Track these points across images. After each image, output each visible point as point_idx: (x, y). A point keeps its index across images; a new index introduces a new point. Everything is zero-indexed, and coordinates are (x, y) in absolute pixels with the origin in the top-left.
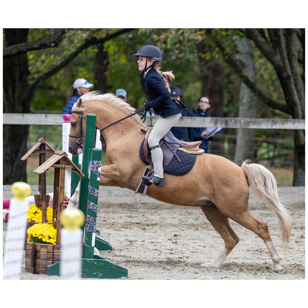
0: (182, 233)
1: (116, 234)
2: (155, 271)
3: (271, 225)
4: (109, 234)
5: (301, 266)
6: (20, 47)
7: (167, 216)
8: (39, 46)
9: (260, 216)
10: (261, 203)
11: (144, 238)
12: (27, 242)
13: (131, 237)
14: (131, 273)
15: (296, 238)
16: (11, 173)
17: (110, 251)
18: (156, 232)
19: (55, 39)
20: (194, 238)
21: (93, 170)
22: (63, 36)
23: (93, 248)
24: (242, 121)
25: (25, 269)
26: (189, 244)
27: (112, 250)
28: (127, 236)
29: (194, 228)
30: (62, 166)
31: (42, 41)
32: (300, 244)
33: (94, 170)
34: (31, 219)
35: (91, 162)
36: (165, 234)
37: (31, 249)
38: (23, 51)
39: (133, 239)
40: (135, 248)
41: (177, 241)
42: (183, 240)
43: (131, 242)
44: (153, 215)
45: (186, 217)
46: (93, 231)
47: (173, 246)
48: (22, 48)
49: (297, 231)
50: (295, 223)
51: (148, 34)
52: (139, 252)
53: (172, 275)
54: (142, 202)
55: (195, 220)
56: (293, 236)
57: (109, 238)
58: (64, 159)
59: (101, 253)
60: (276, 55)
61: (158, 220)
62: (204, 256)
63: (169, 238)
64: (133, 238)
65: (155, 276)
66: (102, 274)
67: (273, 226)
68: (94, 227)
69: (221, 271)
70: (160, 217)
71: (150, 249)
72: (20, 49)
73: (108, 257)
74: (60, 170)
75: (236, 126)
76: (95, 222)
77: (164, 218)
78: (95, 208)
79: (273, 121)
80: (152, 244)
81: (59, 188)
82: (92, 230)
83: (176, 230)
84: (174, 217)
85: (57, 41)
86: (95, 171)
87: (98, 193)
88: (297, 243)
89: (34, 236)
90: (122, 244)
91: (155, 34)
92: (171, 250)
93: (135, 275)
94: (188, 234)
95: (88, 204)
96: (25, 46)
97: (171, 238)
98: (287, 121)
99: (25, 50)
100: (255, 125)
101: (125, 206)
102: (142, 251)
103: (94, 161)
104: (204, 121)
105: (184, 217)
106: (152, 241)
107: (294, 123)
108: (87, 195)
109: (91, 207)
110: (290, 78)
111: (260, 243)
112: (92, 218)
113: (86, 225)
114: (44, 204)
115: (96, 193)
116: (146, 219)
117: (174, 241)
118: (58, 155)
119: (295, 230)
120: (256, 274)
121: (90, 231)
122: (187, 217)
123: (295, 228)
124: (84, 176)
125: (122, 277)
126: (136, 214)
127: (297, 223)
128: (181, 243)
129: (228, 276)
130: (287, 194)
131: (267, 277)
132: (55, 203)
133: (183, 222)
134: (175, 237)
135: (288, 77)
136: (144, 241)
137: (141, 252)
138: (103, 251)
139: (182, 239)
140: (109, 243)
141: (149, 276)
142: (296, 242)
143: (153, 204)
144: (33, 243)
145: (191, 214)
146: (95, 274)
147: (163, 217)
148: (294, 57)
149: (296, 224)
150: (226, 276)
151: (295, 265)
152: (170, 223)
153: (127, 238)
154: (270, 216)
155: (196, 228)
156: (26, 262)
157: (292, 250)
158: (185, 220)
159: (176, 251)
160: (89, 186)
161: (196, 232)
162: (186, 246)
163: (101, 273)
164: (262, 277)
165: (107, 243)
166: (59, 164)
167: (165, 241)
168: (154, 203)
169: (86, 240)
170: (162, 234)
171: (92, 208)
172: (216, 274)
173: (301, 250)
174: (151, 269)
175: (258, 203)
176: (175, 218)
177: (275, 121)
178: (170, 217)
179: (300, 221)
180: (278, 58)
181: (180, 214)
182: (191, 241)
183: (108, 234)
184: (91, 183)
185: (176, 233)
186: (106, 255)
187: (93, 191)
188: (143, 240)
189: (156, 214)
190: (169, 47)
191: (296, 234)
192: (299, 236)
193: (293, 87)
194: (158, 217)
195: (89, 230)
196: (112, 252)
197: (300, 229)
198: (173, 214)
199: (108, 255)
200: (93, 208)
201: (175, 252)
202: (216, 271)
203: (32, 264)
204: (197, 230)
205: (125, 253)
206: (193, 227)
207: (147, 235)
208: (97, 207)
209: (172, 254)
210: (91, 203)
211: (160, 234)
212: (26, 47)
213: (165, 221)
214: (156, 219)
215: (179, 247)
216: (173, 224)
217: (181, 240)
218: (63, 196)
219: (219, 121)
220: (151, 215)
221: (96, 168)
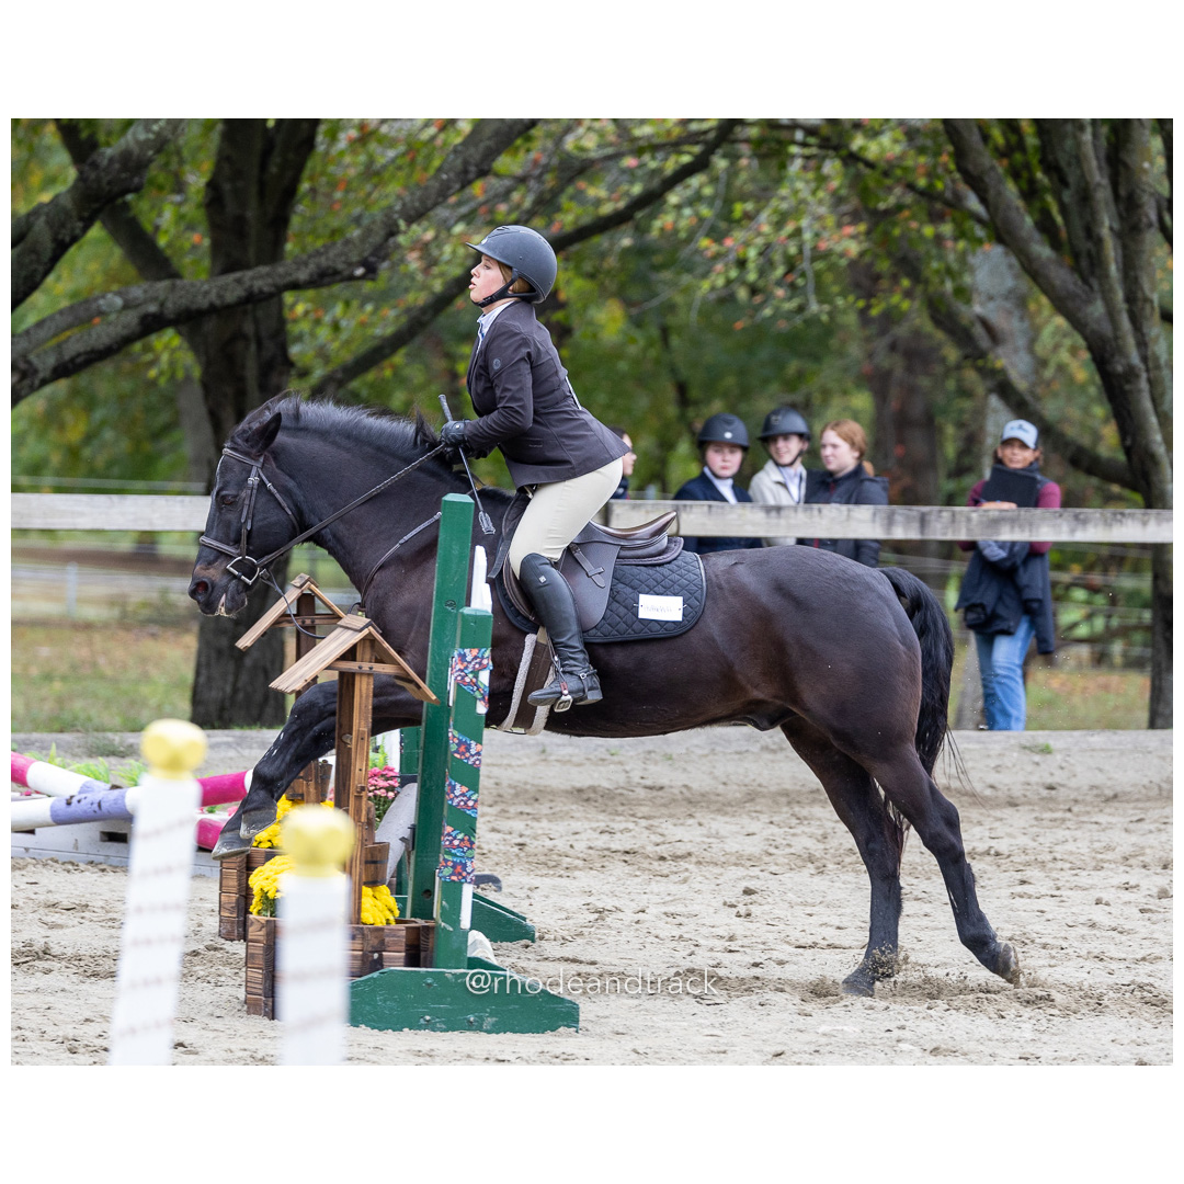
0: (773, 883)
1: (554, 888)
2: (670, 1007)
3: (1065, 857)
4: (530, 889)
5: (1153, 989)
6: (253, 278)
7: (729, 827)
8: (311, 275)
9: (1032, 826)
10: (1037, 784)
11: (646, 901)
12: (251, 916)
13: (602, 896)
14: (591, 1016)
15: (1145, 897)
16: (235, 690)
17: (529, 942)
18: (685, 881)
19: (366, 254)
20: (809, 900)
21: (463, 678)
22: (391, 240)
23: (465, 934)
24: (974, 515)
25: (246, 1002)
26: (789, 918)
27: (533, 941)
28: (590, 893)
29: (811, 868)
30: (360, 668)
31: (323, 261)
32: (1154, 917)
33: (467, 680)
34: (270, 841)
35: (456, 654)
36: (717, 888)
37: (261, 938)
38: (261, 292)
39: (609, 903)
40: (614, 932)
41: (753, 909)
42: (771, 907)
43: (600, 912)
44: (682, 824)
45: (787, 829)
46: (464, 878)
47: (739, 927)
48: (258, 284)
49: (1148, 876)
50: (1143, 848)
51: (683, 235)
52: (626, 947)
53: (726, 1021)
54: (648, 782)
55: (819, 841)
56: (1135, 890)
57: (532, 900)
58: (368, 643)
59: (498, 949)
60: (1089, 301)
61: (699, 839)
62: (838, 957)
63: (728, 900)
64: (609, 901)
65: (669, 1024)
66: (494, 1019)
67: (1071, 858)
68: (469, 864)
69: (887, 1008)
70: (705, 832)
71: (661, 936)
72: (251, 286)
73: (522, 964)
74: (357, 679)
75: (954, 532)
76: (471, 848)
77: (717, 836)
78: (470, 803)
79: (1076, 517)
80: (670, 919)
81: (351, 740)
82: (460, 874)
83: (752, 874)
84: (751, 831)
85: (372, 259)
86: (469, 684)
87: (478, 754)
88: (1147, 915)
89: (271, 895)
90: (570, 922)
91: (707, 235)
92: (731, 939)
93: (602, 1020)
94: (790, 886)
95: (447, 789)
96: (268, 275)
97: (733, 901)
98: (1123, 514)
99: (266, 289)
100: (1017, 529)
101: (592, 795)
102: (636, 944)
103: (467, 651)
104: (849, 517)
105: (782, 830)
106: (671, 909)
107: (1145, 524)
108: (446, 762)
109: (456, 801)
110: (1137, 376)
111: (1024, 914)
112: (460, 836)
113: (441, 860)
114: (312, 790)
115: (473, 756)
116: (659, 839)
117: (743, 912)
118: (350, 632)
119: (1143, 870)
120: (1003, 1017)
121: (454, 878)
122: (791, 831)
123: (1145, 867)
124: (434, 697)
125: (561, 1029)
126: (626, 821)
127: (1152, 847)
128: (766, 917)
129: (907, 1024)
130: (1122, 753)
131: (1036, 1027)
132: (341, 788)
133: (777, 847)
134: (747, 897)
135: (1131, 374)
136: (643, 912)
137: (631, 946)
138: (504, 944)
139: (768, 903)
140: (524, 919)
141: (650, 1024)
142: (1142, 911)
143: (684, 790)
144: (269, 918)
145: (806, 822)
146: (472, 1019)
147: (713, 832)
148: (1148, 307)
149: (1148, 851)
150: (903, 1023)
151: (1132, 987)
152: (734, 850)
153: (589, 900)
154: (1063, 826)
155: (818, 868)
156: (247, 982)
157: (1128, 937)
158: (785, 842)
159: (746, 942)
160: (452, 732)
161: (817, 879)
162: (782, 927)
163: (491, 1015)
164: (1020, 1025)
165: (518, 916)
166: (354, 659)
167: (712, 910)
168: (686, 786)
169: (442, 907)
170: (703, 887)
171: (462, 803)
172: (872, 1017)
173: (1155, 936)
174: (659, 1003)
175: (1029, 784)
176: (753, 834)
177: (1082, 517)
178: (737, 833)
179: (1161, 842)
180: (1097, 309)
181: (771, 823)
182: (799, 911)
183: (527, 886)
184: (455, 721)
185: (752, 885)
186: (517, 956)
187: (462, 749)
188: (639, 909)
189: (691, 821)
190: (752, 276)
191: (1144, 884)
192: (1155, 891)
193: (1147, 404)
194: (700, 831)
195: (449, 876)
196: (535, 945)
197: (1159, 870)
198: (745, 820)
199: (523, 956)
200: (465, 803)
201: (742, 946)
202: (871, 1008)
203: (265, 988)
204: (822, 872)
205: (580, 948)
206: (810, 865)
207: (656, 890)
208: (476, 801)
209: (731, 951)
210: (458, 786)
211: (697, 886)
212: (270, 281)
213: (721, 845)
214: (692, 838)
215: (757, 929)
216: (742, 856)
217: (766, 907)
218: (367, 765)
219: (898, 518)
220: (675, 825)
221: (471, 672)
